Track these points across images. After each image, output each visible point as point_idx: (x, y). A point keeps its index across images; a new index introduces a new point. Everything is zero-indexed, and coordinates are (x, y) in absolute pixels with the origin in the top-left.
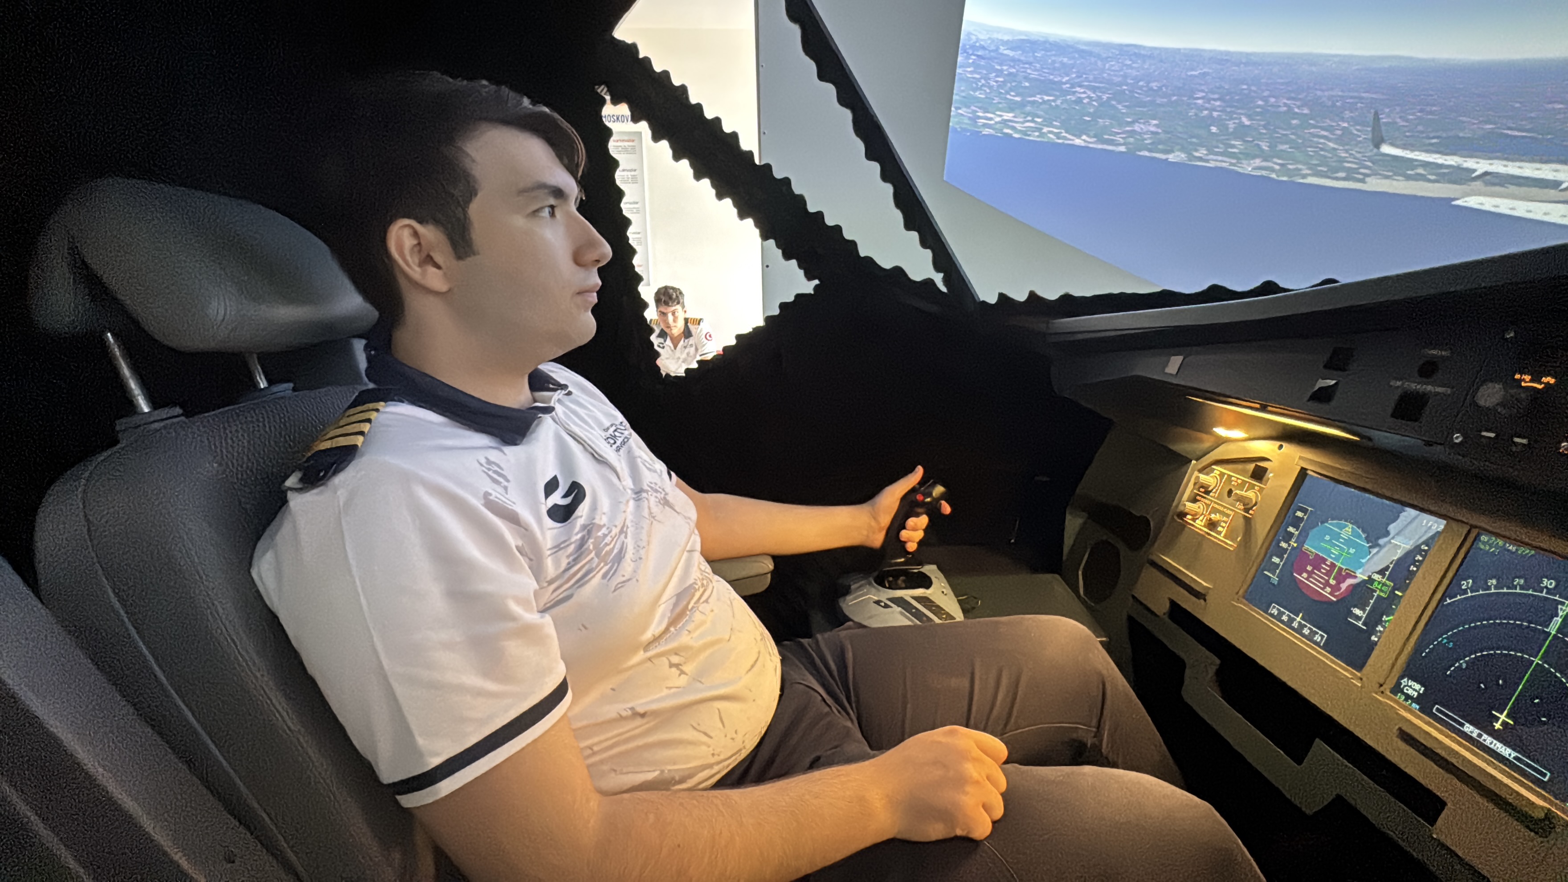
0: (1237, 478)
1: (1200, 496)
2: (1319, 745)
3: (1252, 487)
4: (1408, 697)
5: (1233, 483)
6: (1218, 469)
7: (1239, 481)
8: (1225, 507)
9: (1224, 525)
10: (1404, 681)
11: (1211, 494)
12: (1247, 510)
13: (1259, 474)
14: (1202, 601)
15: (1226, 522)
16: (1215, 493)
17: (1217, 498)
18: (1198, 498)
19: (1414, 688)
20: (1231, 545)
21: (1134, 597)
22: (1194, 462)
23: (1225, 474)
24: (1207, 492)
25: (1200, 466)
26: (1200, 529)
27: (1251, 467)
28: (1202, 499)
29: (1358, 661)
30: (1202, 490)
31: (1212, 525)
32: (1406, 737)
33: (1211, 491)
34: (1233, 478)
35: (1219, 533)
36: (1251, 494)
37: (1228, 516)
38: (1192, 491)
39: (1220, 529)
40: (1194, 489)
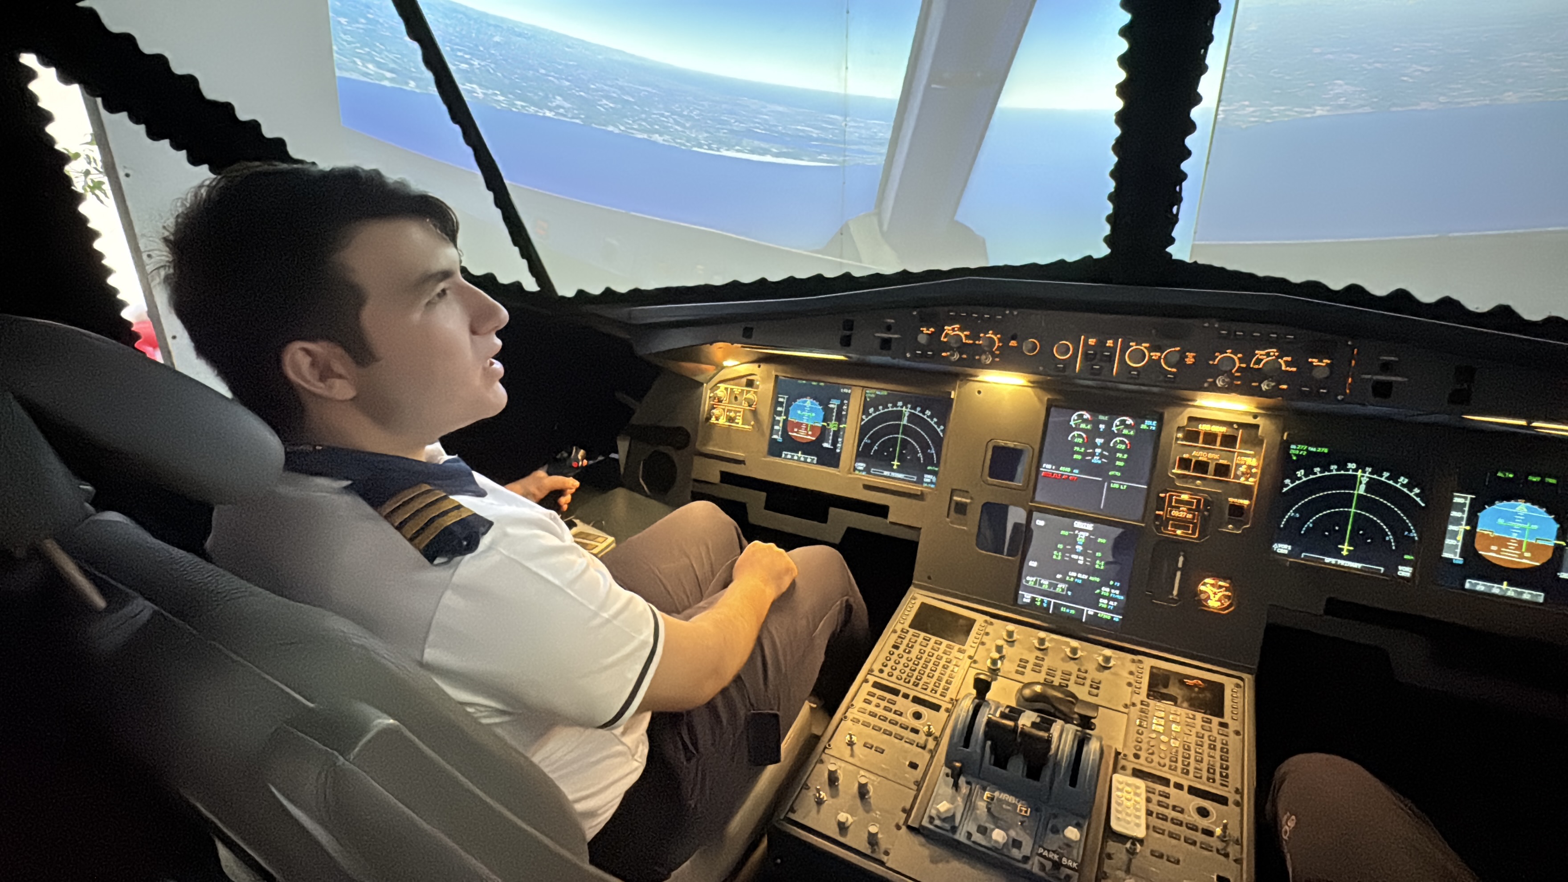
0: (737, 389)
1: (716, 404)
2: (833, 511)
3: (748, 392)
4: (860, 471)
5: (735, 392)
6: (722, 386)
7: (739, 390)
8: (736, 407)
9: (739, 417)
10: (856, 465)
11: (723, 401)
12: (750, 406)
13: (750, 384)
14: (743, 465)
16: (726, 400)
17: (728, 403)
18: (714, 406)
19: (861, 466)
20: (748, 428)
21: (696, 480)
22: (705, 385)
23: (728, 387)
24: (721, 401)
25: (710, 387)
26: (724, 424)
27: (744, 380)
28: (718, 406)
29: (836, 464)
30: (716, 400)
31: (731, 420)
32: (867, 487)
34: (734, 389)
35: (738, 423)
36: (749, 396)
37: (740, 412)
38: (709, 403)
39: (737, 421)
40: (710, 401)
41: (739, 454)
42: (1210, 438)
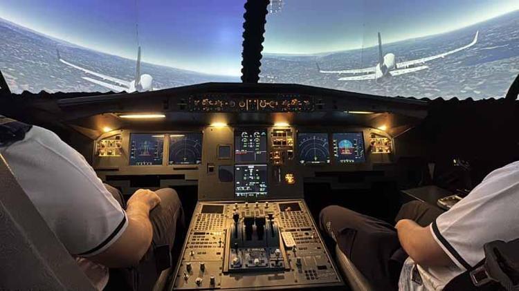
0: (111, 141)
4: (171, 164)
6: (104, 141)
8: (112, 148)
10: (169, 162)
12: (119, 147)
13: (118, 138)
14: (118, 171)
17: (108, 147)
22: (95, 140)
24: (104, 147)
27: (115, 137)
29: (161, 163)
31: (109, 154)
32: (175, 169)
35: (113, 155)
36: (118, 143)
37: (114, 150)
40: (98, 148)
41: (116, 167)
42: (280, 135)
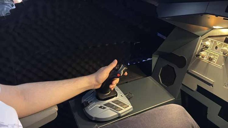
0: (219, 42)
1: (204, 49)
3: (225, 45)
5: (217, 44)
6: (210, 39)
7: (220, 44)
8: (215, 53)
9: (215, 59)
11: (209, 48)
12: (224, 54)
14: (211, 86)
15: (216, 58)
16: (210, 48)
17: (211, 50)
18: (203, 49)
20: (220, 67)
21: (182, 84)
23: (213, 41)
25: (203, 39)
26: (206, 61)
28: (205, 50)
30: (204, 47)
33: (208, 47)
34: (217, 42)
37: (217, 56)
38: (201, 47)
39: (214, 61)
41: (211, 80)
